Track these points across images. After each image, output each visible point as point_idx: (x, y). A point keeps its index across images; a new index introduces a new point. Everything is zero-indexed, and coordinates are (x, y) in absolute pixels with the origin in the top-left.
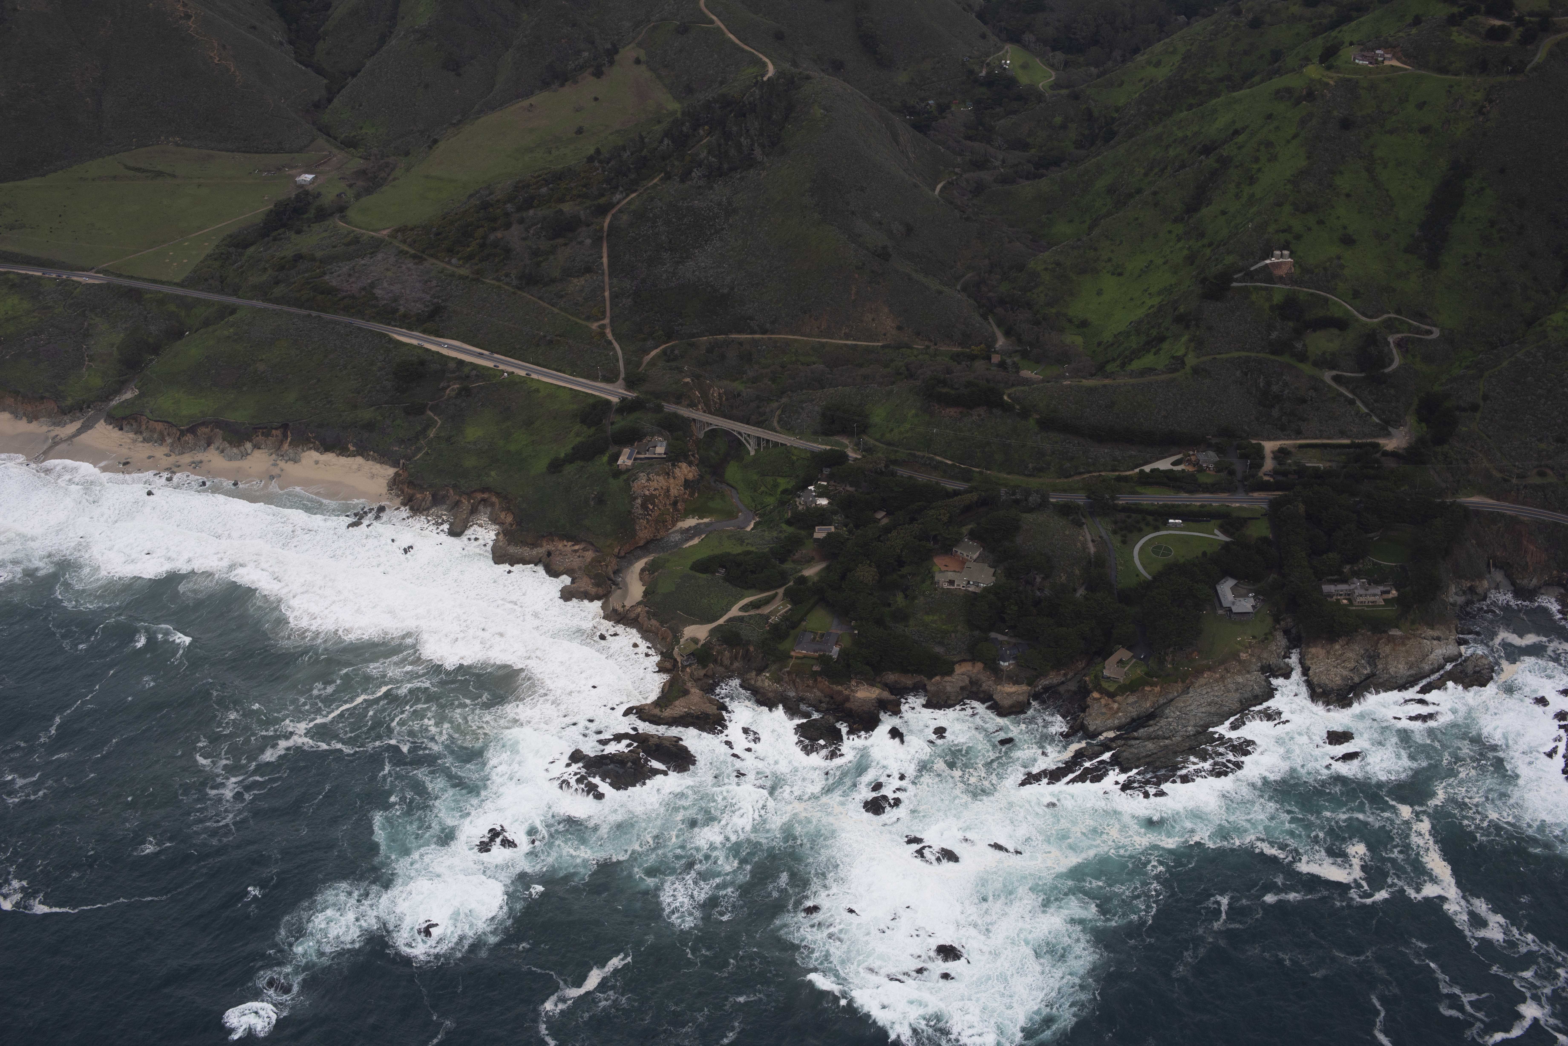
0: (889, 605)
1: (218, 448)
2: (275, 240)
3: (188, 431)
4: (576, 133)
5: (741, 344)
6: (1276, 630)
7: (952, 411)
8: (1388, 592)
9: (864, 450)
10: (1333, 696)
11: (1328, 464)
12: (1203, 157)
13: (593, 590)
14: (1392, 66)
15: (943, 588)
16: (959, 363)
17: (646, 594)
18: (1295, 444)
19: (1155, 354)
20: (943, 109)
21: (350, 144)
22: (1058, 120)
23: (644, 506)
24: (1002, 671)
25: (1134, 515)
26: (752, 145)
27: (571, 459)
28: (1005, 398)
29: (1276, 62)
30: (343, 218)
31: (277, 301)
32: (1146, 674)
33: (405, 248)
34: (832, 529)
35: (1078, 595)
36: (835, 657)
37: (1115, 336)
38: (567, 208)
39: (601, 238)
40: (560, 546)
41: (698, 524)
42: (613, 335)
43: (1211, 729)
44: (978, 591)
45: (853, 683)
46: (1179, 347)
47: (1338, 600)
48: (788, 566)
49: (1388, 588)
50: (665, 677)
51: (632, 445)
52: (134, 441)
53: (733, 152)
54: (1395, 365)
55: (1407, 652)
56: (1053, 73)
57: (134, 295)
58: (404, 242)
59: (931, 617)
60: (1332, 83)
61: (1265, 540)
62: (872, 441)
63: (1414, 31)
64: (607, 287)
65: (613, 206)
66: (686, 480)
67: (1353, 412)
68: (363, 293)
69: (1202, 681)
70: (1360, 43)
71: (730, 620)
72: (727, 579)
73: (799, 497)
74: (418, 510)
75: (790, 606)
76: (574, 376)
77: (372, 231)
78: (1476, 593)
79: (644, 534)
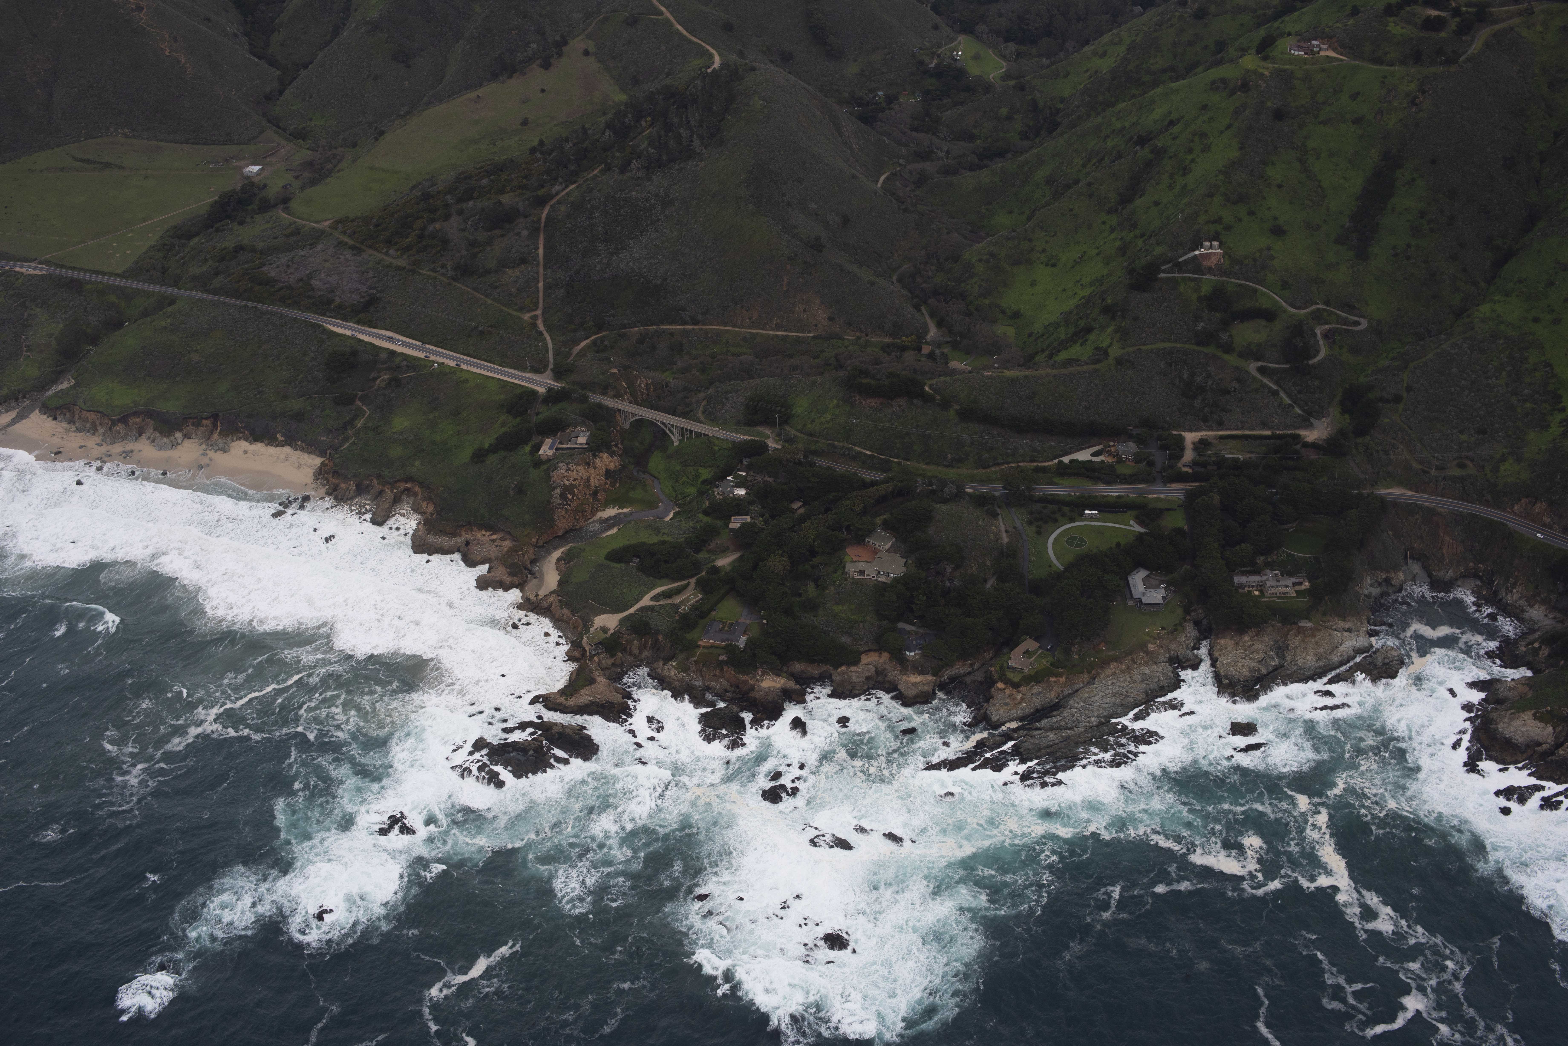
0: (800, 595)
1: (149, 438)
2: (217, 230)
3: (119, 420)
4: (521, 124)
5: (672, 334)
6: (1186, 621)
7: (873, 402)
8: (1301, 584)
9: (785, 441)
10: (1239, 688)
11: (1248, 455)
12: (1138, 148)
13: (508, 580)
14: (1328, 57)
15: (853, 578)
16: (889, 354)
17: (560, 582)
18: (1215, 436)
19: (1081, 345)
20: (891, 99)
21: (299, 135)
22: (1004, 111)
23: (563, 496)
24: (908, 660)
25: (1050, 506)
26: (692, 136)
27: (494, 449)
28: (927, 388)
29: (1219, 52)
30: (287, 210)
31: (215, 292)
32: (1051, 665)
33: (346, 239)
34: (748, 519)
35: (988, 586)
36: (742, 646)
37: (1045, 327)
38: (506, 199)
39: (537, 230)
40: (479, 535)
41: (618, 514)
42: (544, 325)
43: (1113, 721)
44: (888, 581)
45: (759, 672)
46: (1104, 338)
47: (1250, 591)
48: (702, 555)
49: (1301, 580)
50: (572, 666)
51: (555, 435)
52: (67, 431)
53: (672, 143)
54: (1321, 356)
55: (1316, 643)
56: (1005, 64)
57: (76, 286)
58: (344, 233)
59: (840, 607)
60: (1267, 73)
61: (1179, 531)
62: (793, 432)
63: (1351, 21)
64: (541, 278)
65: (552, 197)
66: (607, 471)
67: (1276, 404)
68: (300, 284)
69: (1108, 672)
70: (1299, 34)
71: (641, 609)
72: (642, 569)
73: (718, 487)
74: (342, 499)
75: (700, 596)
76: (503, 367)
77: (314, 222)
78: (1392, 585)
79: (562, 523)
